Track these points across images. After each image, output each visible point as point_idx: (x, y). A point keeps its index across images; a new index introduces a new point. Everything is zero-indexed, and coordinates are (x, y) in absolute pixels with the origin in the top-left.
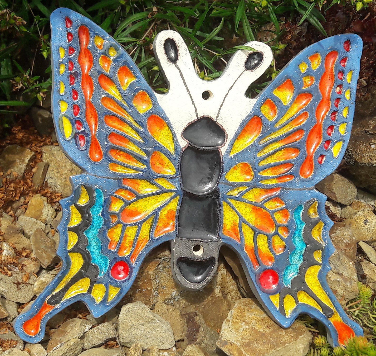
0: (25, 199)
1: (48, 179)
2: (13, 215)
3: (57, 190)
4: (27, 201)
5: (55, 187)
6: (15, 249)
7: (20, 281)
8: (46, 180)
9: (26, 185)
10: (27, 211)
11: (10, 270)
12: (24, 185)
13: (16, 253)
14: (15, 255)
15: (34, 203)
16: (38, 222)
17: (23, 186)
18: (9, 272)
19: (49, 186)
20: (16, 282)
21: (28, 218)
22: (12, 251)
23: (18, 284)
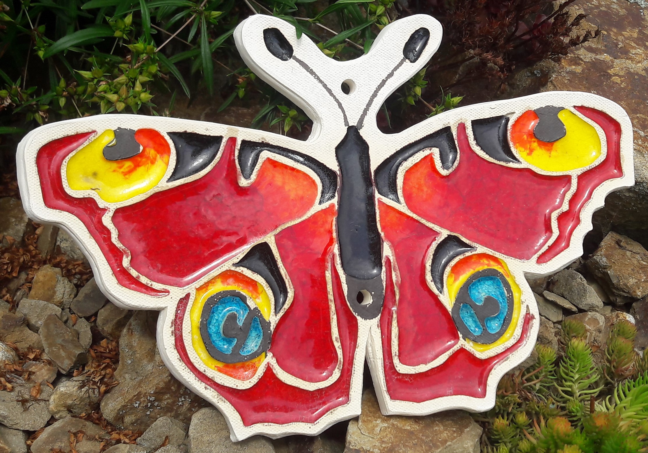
0: (28, 275)
1: (61, 242)
2: (10, 300)
3: (75, 257)
4: (30, 276)
5: (73, 253)
6: (16, 349)
7: (27, 396)
8: (58, 243)
9: (28, 254)
10: (32, 292)
11: (10, 382)
12: (24, 254)
13: (19, 356)
14: (17, 359)
15: (41, 278)
16: (50, 305)
17: (22, 255)
18: (9, 386)
19: (63, 252)
20: (21, 399)
21: (33, 302)
22: (12, 353)
23: (24, 402)
